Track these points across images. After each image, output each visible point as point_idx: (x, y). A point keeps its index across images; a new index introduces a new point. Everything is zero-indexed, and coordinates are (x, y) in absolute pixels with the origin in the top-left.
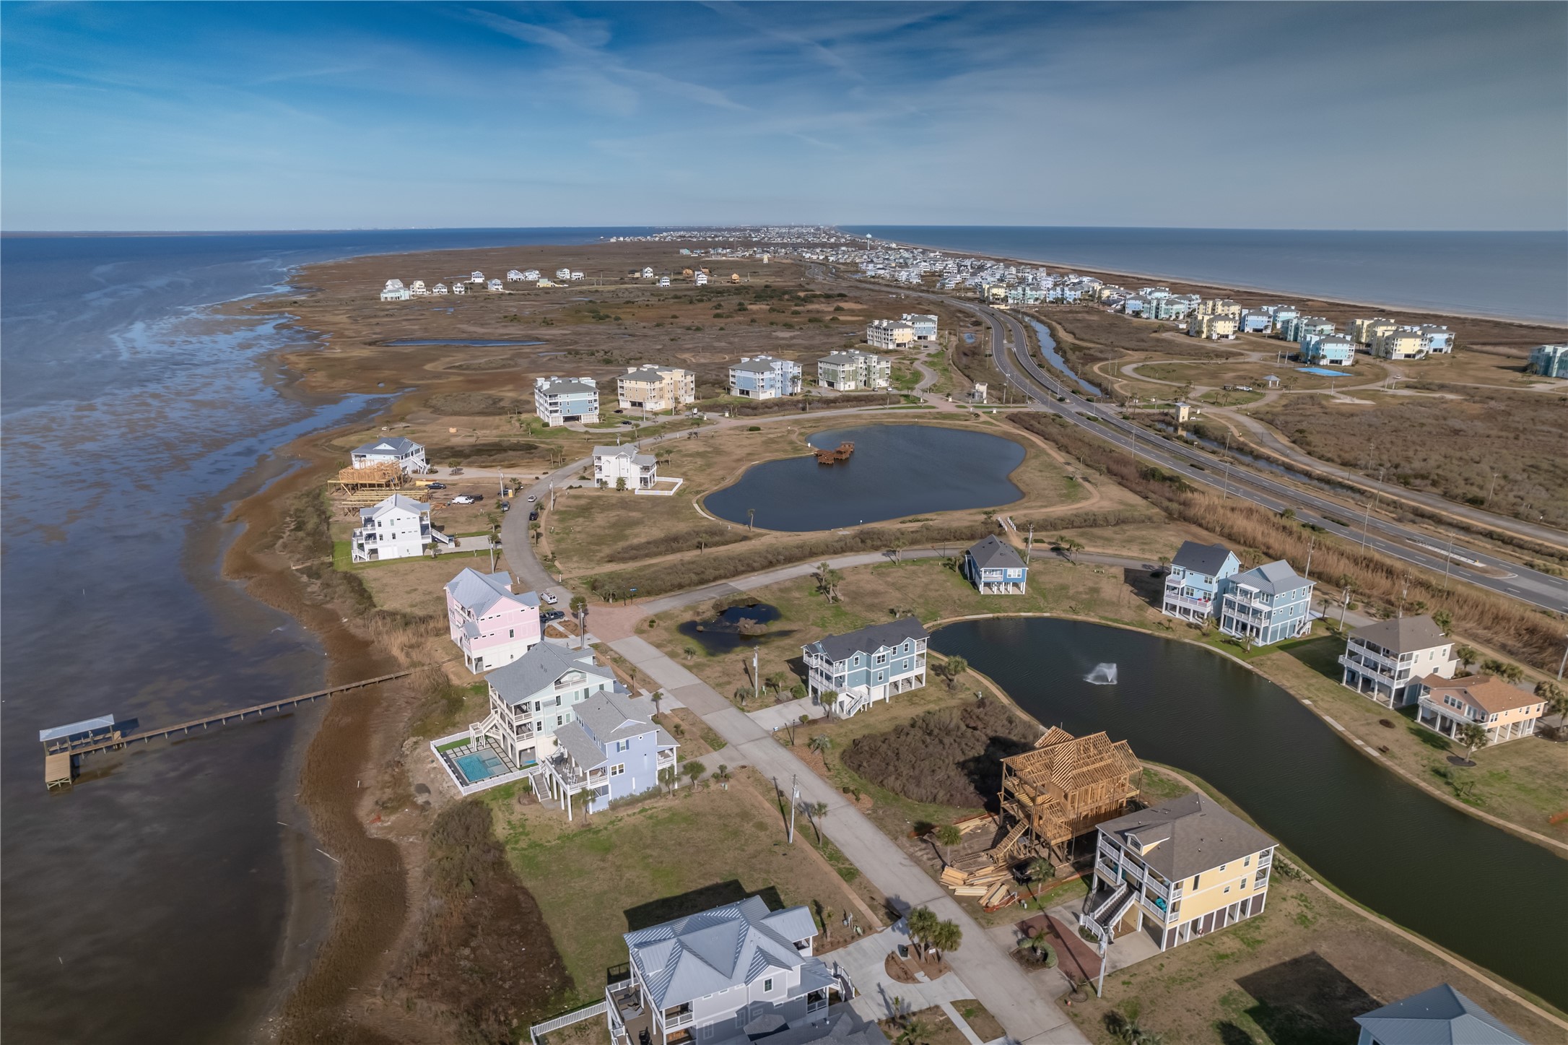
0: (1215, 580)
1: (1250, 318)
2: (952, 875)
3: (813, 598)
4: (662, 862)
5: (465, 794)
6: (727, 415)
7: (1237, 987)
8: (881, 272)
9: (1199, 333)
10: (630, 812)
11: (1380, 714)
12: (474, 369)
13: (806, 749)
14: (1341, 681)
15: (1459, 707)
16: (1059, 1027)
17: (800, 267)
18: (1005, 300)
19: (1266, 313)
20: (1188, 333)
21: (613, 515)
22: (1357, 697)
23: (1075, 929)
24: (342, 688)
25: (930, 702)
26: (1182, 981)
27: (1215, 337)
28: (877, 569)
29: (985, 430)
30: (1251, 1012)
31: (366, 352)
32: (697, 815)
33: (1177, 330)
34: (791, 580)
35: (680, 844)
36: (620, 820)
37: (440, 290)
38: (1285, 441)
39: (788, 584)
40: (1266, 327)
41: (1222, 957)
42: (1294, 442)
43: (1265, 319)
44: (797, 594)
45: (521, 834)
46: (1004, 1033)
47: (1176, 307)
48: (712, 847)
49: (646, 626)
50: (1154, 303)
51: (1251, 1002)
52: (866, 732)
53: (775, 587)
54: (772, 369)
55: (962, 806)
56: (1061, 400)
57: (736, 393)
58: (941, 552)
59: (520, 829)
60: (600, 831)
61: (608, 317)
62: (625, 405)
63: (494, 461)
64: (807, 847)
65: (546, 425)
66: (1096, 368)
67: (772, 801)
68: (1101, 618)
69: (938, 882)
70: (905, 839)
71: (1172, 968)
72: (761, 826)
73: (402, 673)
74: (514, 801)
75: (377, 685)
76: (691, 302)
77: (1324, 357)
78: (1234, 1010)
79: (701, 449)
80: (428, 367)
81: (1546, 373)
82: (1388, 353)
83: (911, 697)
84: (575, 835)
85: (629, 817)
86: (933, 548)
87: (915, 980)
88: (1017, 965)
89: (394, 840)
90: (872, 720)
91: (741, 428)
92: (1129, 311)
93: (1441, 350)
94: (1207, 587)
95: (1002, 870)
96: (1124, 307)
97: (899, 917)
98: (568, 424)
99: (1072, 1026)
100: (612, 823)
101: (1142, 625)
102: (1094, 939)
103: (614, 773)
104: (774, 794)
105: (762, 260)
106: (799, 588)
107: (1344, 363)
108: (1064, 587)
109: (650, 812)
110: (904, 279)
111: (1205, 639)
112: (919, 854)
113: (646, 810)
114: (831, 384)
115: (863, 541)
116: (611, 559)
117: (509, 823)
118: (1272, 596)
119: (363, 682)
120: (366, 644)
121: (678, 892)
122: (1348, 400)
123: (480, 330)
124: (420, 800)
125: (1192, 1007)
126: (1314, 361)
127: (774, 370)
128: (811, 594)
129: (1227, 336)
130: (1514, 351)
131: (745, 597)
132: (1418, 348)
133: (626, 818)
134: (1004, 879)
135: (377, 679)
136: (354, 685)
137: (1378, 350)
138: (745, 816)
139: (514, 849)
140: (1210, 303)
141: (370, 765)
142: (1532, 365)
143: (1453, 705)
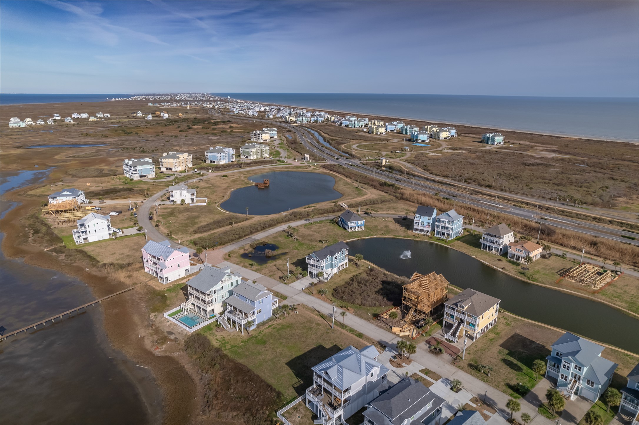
0: (431, 218)
1: (389, 126)
2: (396, 329)
3: (288, 240)
4: (289, 344)
5: (191, 332)
6: (210, 171)
7: (501, 348)
8: (241, 112)
9: (373, 132)
10: (265, 328)
11: (496, 257)
12: (81, 157)
13: (318, 295)
14: (481, 248)
15: (521, 252)
16: (456, 371)
17: (205, 110)
18: (295, 122)
19: (394, 125)
20: (368, 133)
21: (186, 215)
22: (487, 253)
23: (444, 340)
24: (105, 298)
25: (352, 272)
26: (485, 350)
27: (378, 134)
28: (305, 226)
29: (315, 172)
30: (508, 354)
31: (18, 152)
32: (292, 324)
33: (363, 131)
34: (275, 233)
35: (291, 336)
36: (263, 331)
37: (40, 122)
38: (421, 170)
39: (275, 235)
40: (395, 129)
41: (491, 340)
42: (424, 170)
43: (394, 126)
44: (280, 239)
45: (225, 343)
46: (441, 377)
47: (361, 123)
48: (304, 335)
49: (227, 257)
50: (353, 122)
51: (507, 352)
52: (336, 286)
53: (271, 237)
54: (224, 152)
55: (385, 306)
56: (337, 159)
57: (208, 162)
58: (327, 218)
59: (224, 342)
60: (257, 336)
61: (132, 133)
62: (163, 169)
63: (117, 196)
64: (339, 329)
65: (132, 179)
66: (343, 146)
67: (317, 315)
68: (394, 236)
69: (392, 333)
70: (372, 320)
71: (480, 346)
72: (318, 324)
73: (131, 288)
74: (214, 331)
75: (121, 294)
76: (166, 126)
77: (420, 139)
78: (503, 355)
79: (207, 186)
80: (56, 157)
81: (488, 143)
82: (439, 137)
83: (345, 271)
84: (248, 340)
85: (266, 330)
86: (322, 217)
87: (403, 366)
88: (433, 355)
89: (170, 355)
90: (336, 281)
91: (219, 176)
92: (343, 125)
93: (454, 136)
94: (429, 221)
95: (411, 325)
96: (341, 124)
97: (385, 347)
98: (142, 179)
99: (460, 370)
100: (260, 333)
101: (409, 237)
102: (452, 341)
103: (258, 313)
104: (316, 312)
105: (187, 107)
106: (280, 236)
107: (426, 142)
108: (376, 227)
109: (272, 326)
110: (251, 114)
111: (431, 239)
112: (380, 324)
113: (271, 326)
114: (247, 157)
115: (295, 216)
116: (195, 232)
117: (217, 340)
118: (453, 222)
119: (115, 294)
120: (105, 278)
121: (301, 353)
122: (433, 154)
123: (74, 140)
124: (172, 337)
125: (492, 356)
126: (416, 141)
127: (225, 152)
128: (286, 238)
129: (383, 133)
130: (474, 136)
131: (261, 242)
132: (448, 135)
133: (265, 330)
134: (413, 328)
135: (120, 292)
136: (111, 296)
137: (435, 136)
138: (310, 321)
139: (226, 349)
140: (373, 121)
141: (139, 328)
142: (483, 140)
143: (519, 251)
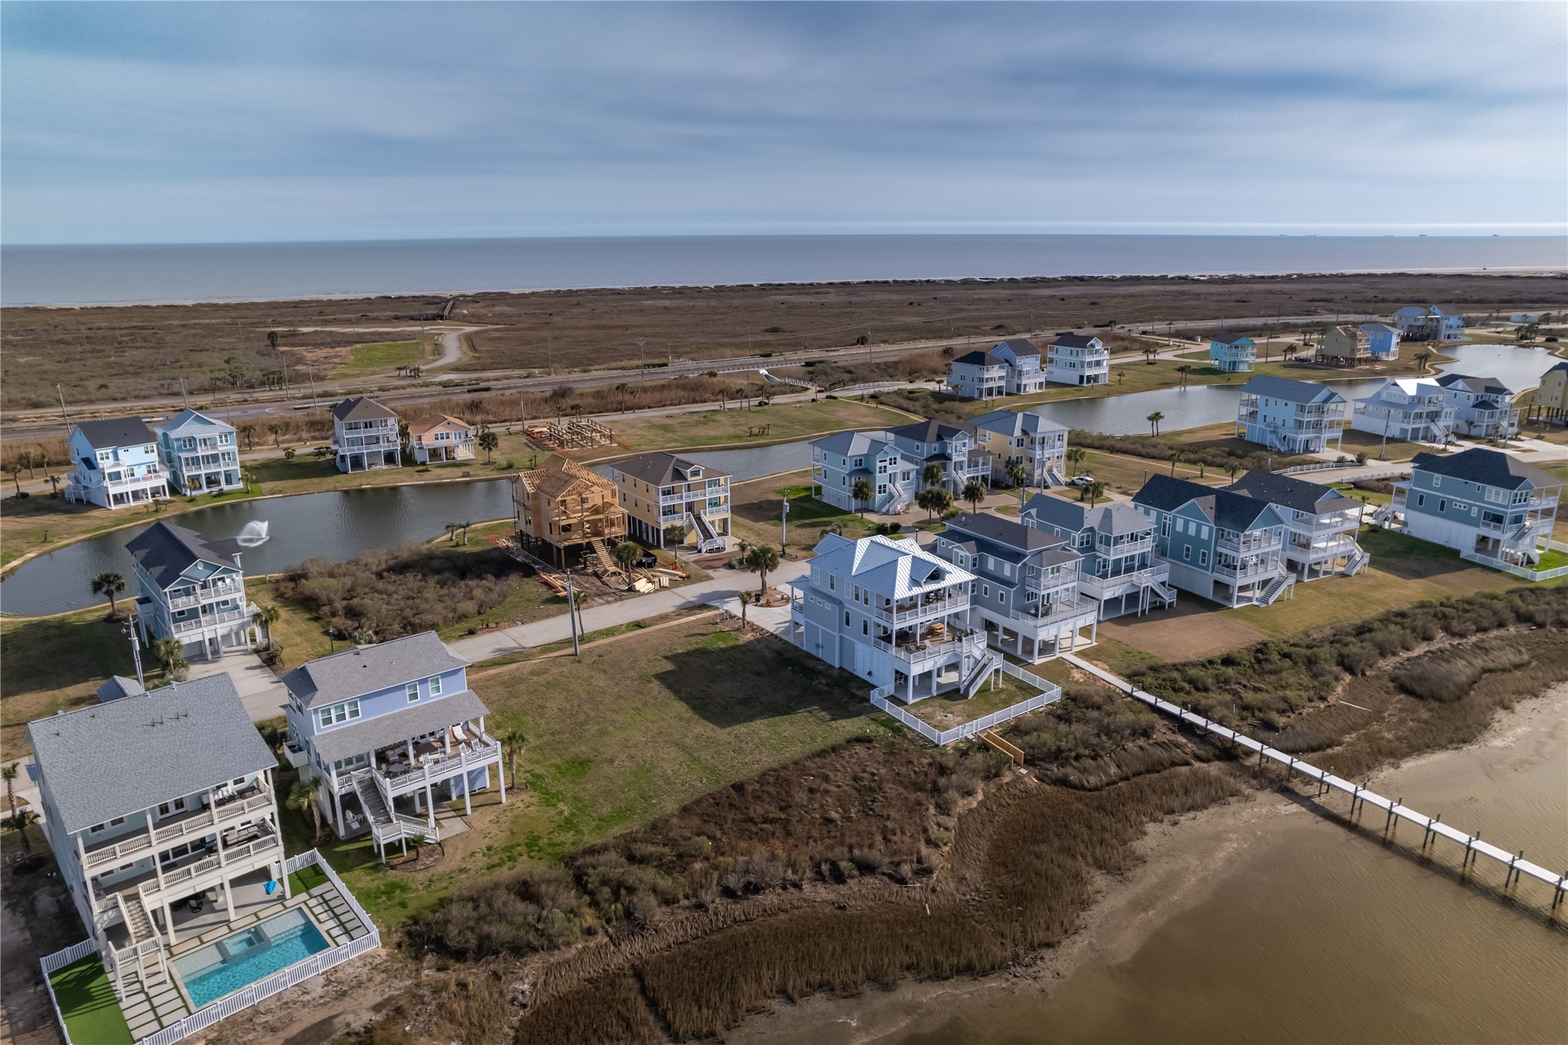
0: (153, 446)
2: (642, 586)
11: (406, 471)
14: (344, 472)
15: (448, 438)
72: (538, 672)
94: (150, 457)
102: (719, 550)
138: (513, 683)
143: (442, 438)
